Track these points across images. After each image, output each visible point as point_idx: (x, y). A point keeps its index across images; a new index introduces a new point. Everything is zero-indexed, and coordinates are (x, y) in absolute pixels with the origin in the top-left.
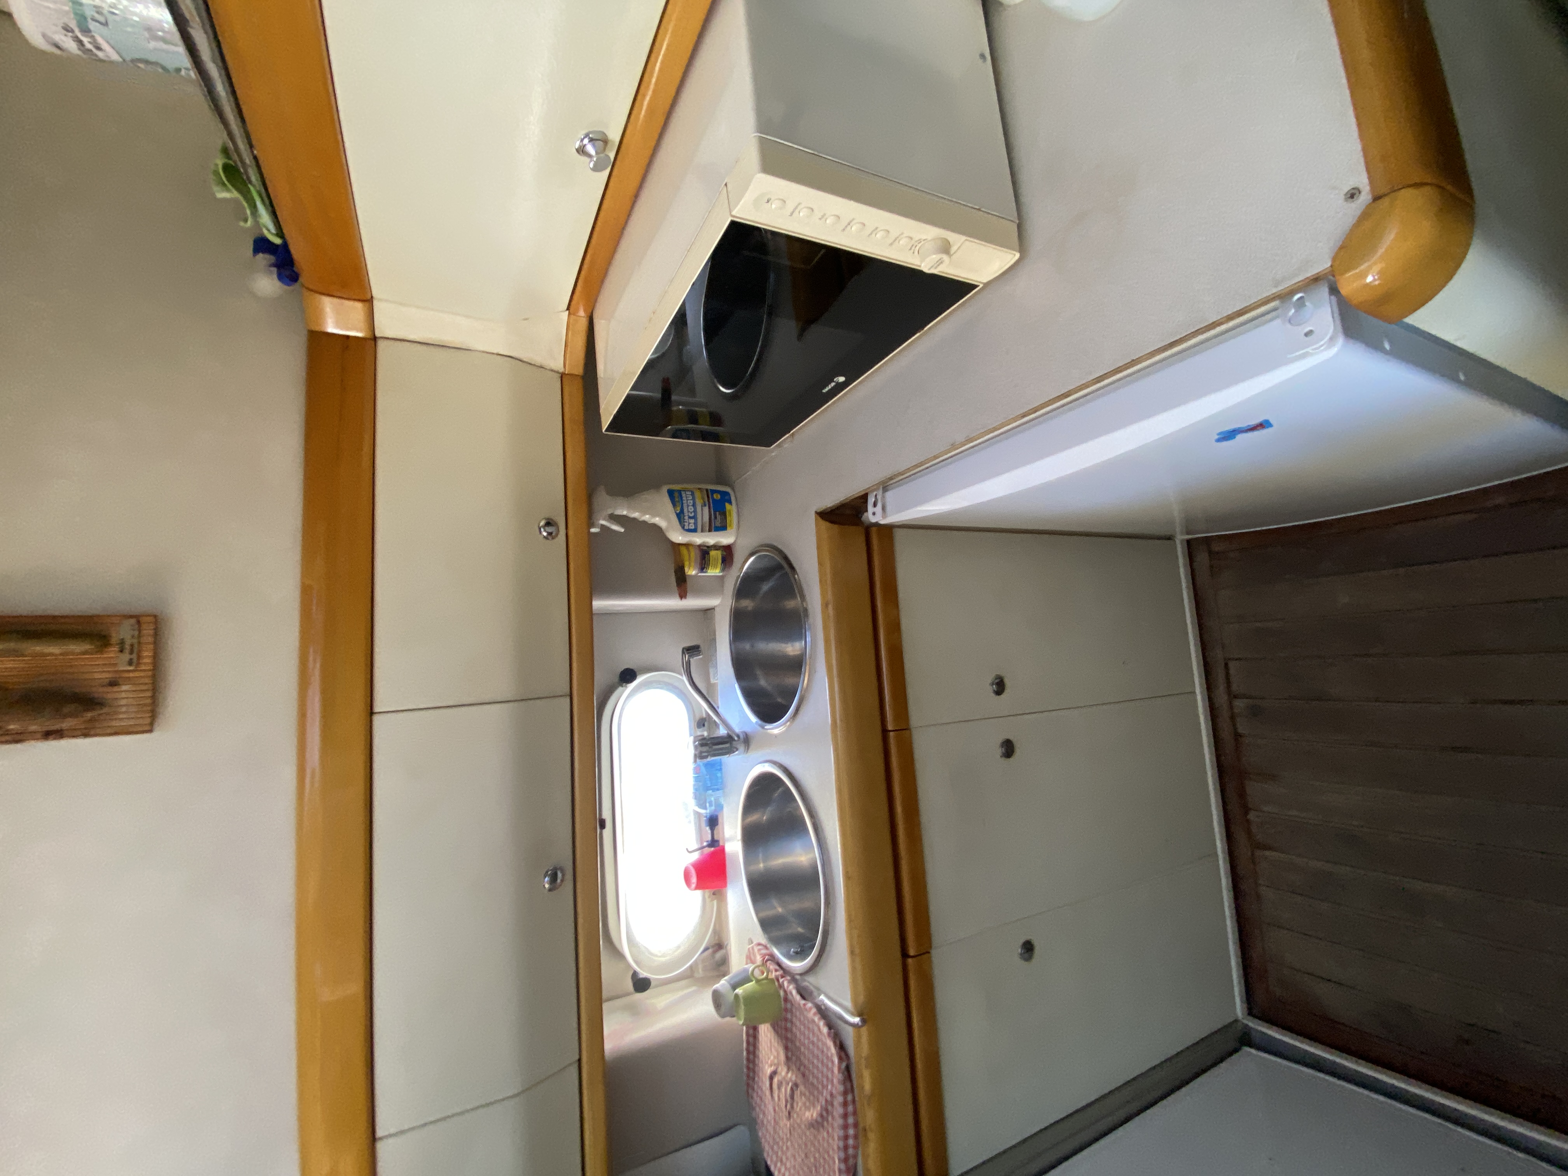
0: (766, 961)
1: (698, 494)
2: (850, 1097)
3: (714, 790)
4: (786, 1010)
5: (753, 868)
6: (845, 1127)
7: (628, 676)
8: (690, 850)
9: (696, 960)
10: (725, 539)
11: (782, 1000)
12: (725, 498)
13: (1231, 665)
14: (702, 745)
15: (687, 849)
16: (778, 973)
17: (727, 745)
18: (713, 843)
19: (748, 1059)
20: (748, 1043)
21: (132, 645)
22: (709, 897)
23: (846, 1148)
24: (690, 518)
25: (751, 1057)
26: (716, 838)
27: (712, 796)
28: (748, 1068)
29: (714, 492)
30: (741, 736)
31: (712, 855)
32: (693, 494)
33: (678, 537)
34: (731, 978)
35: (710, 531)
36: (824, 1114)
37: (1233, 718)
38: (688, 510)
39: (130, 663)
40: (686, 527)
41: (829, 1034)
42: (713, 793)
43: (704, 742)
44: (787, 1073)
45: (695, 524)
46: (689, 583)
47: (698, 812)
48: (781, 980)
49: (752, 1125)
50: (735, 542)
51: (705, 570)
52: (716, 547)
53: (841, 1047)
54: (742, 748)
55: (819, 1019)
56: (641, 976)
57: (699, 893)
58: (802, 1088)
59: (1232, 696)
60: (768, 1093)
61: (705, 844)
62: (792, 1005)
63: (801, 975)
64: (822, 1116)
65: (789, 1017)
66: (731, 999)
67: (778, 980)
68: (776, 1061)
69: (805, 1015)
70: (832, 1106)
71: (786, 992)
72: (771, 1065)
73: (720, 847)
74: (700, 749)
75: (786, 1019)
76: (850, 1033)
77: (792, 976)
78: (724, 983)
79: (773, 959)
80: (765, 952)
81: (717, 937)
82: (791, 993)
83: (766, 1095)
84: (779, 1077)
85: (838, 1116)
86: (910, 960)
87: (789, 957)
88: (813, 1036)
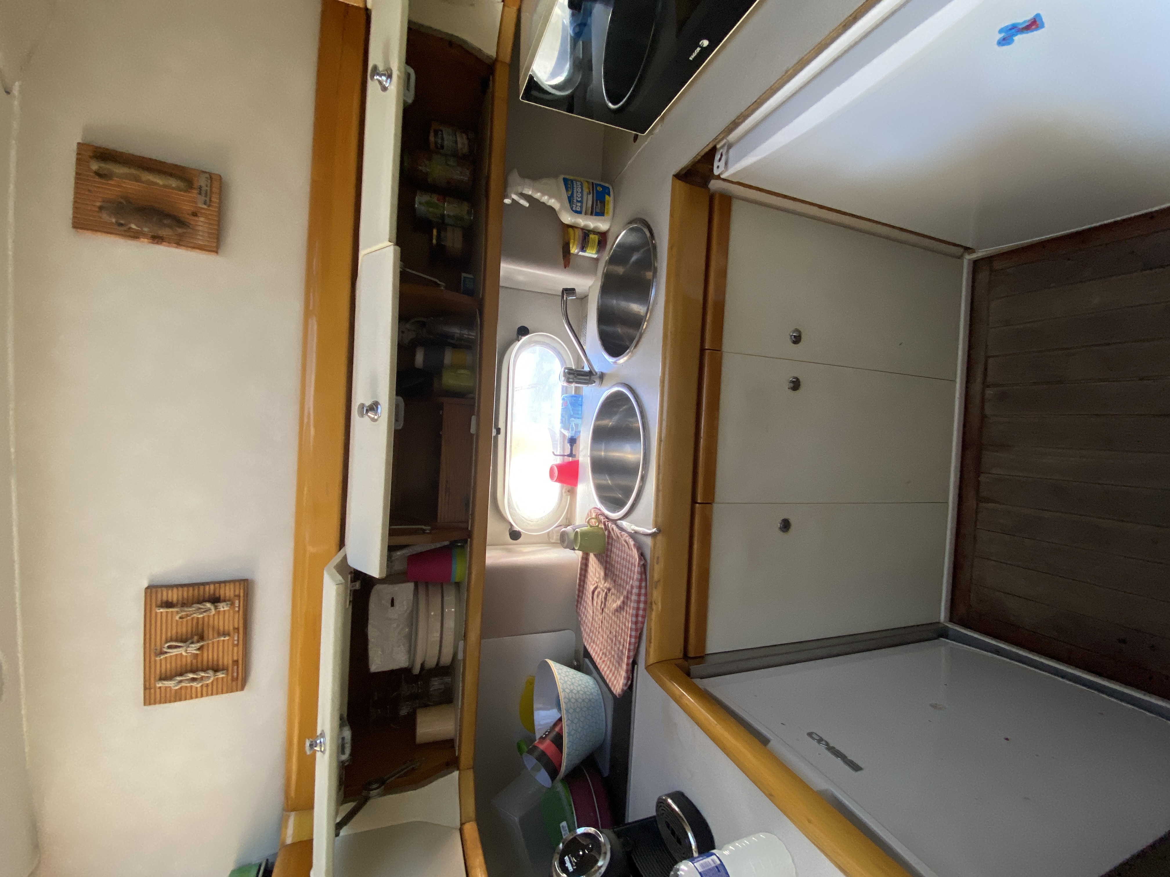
0: (599, 515)
1: (585, 185)
2: (643, 584)
3: (575, 418)
4: (608, 543)
5: (597, 453)
6: (638, 602)
7: (523, 331)
8: (555, 453)
9: (552, 530)
10: (602, 225)
11: (606, 537)
12: (606, 191)
13: (991, 361)
14: (569, 373)
15: (553, 453)
16: (605, 520)
17: (588, 378)
18: (571, 455)
19: (580, 585)
20: (581, 574)
21: (206, 191)
22: (565, 492)
23: (637, 616)
24: (578, 201)
25: (583, 578)
26: (574, 453)
27: (574, 421)
28: (579, 591)
29: (597, 185)
30: (598, 373)
31: (570, 463)
32: (582, 185)
33: (567, 218)
34: (574, 526)
35: (592, 214)
36: (626, 601)
37: (983, 401)
38: (577, 196)
39: (205, 203)
40: (574, 209)
41: (634, 545)
42: (575, 420)
43: (572, 372)
44: (605, 583)
45: (581, 207)
46: (572, 257)
47: (562, 432)
48: (607, 523)
49: (577, 629)
50: (609, 230)
51: (584, 249)
52: (594, 232)
53: (642, 555)
54: (598, 381)
56: (515, 529)
57: (558, 485)
58: (613, 590)
59: (985, 385)
60: (590, 604)
61: (566, 454)
62: (612, 539)
63: (620, 519)
64: (623, 602)
65: (610, 547)
66: (572, 536)
67: (605, 524)
68: (598, 580)
69: (620, 542)
70: (631, 593)
71: (609, 532)
72: (594, 584)
73: (576, 459)
74: (568, 375)
75: (607, 550)
76: (649, 542)
77: (614, 521)
78: (569, 528)
79: (603, 514)
80: (599, 511)
81: (568, 522)
82: (613, 529)
83: (588, 605)
84: (598, 590)
85: (634, 597)
86: (697, 505)
87: (614, 511)
88: (624, 553)
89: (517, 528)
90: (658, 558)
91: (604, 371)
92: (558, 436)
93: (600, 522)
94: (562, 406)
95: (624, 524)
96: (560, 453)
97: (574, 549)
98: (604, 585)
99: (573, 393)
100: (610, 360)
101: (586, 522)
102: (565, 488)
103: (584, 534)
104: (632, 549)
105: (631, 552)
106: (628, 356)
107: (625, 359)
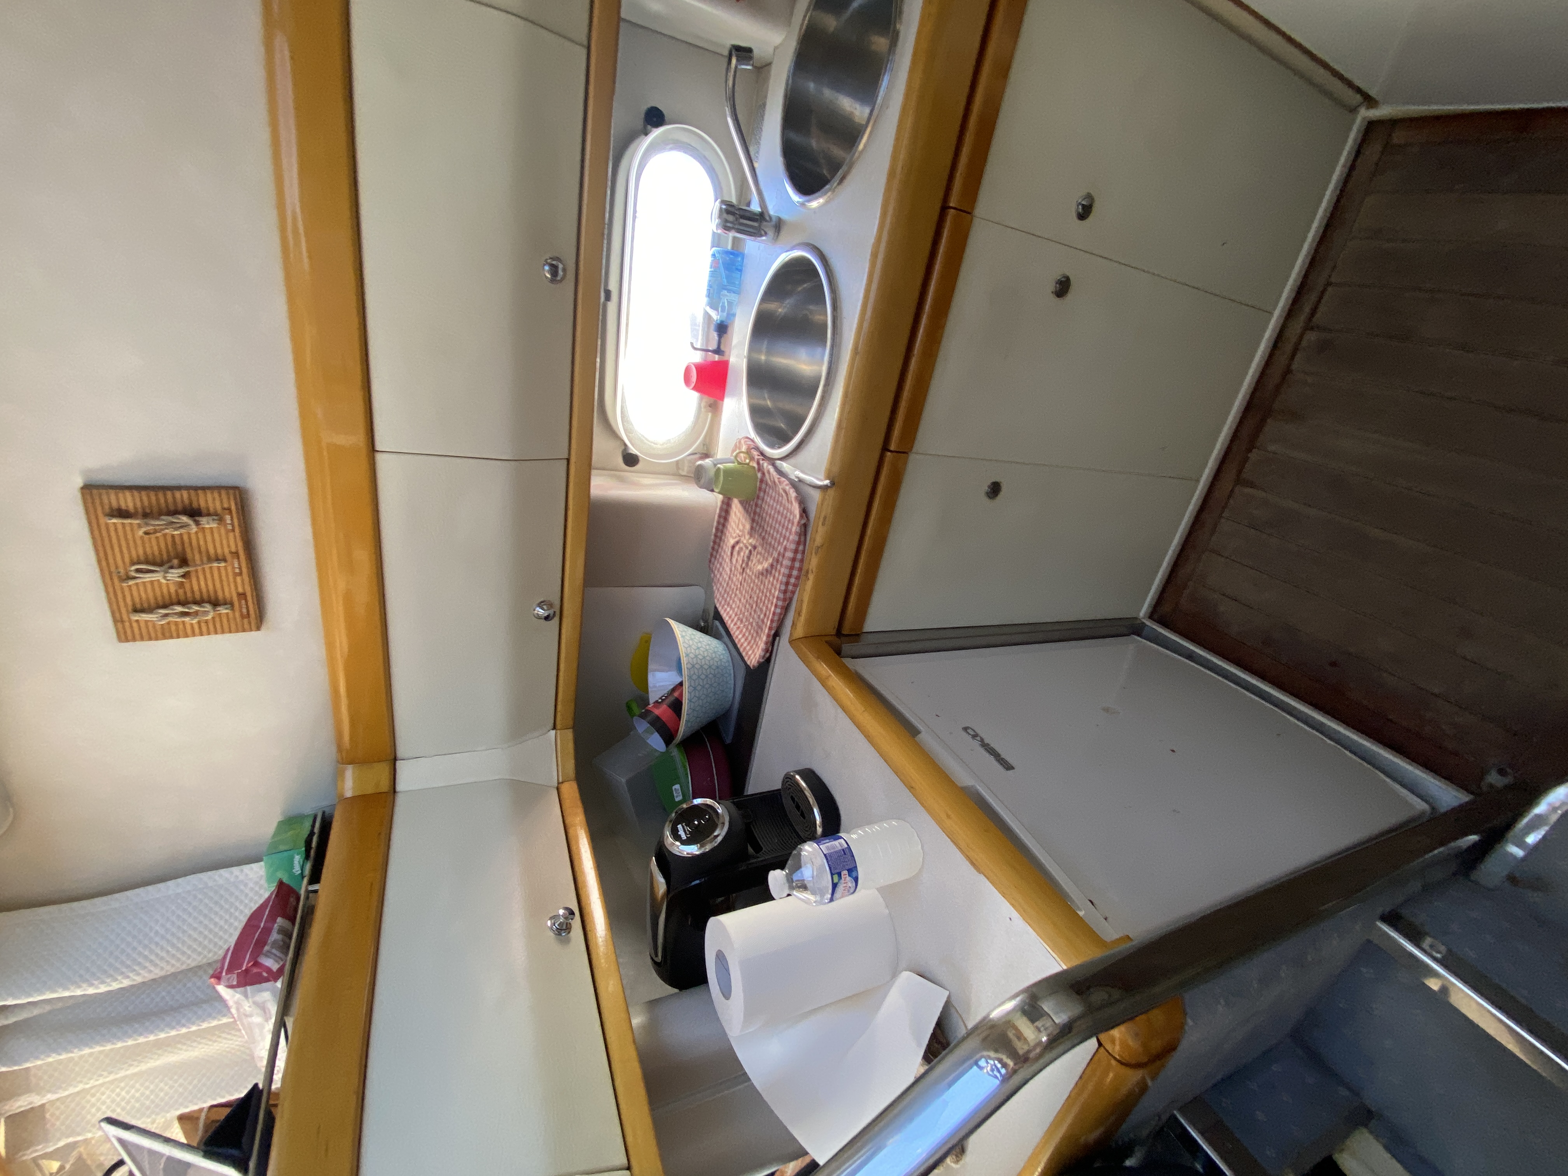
0: (751, 450)
2: (801, 548)
3: (729, 291)
4: (760, 489)
5: (757, 356)
6: (792, 568)
7: (655, 118)
8: (695, 346)
9: (683, 458)
11: (759, 480)
14: (728, 212)
15: (692, 344)
17: (755, 224)
18: (718, 351)
19: (716, 536)
20: (718, 523)
22: (705, 407)
23: (787, 584)
25: (720, 527)
26: (722, 348)
27: (727, 297)
28: (714, 542)
30: (774, 219)
31: (715, 364)
34: (715, 460)
36: (775, 564)
41: (796, 498)
42: (728, 294)
43: (731, 210)
44: (750, 539)
47: (708, 313)
48: (761, 462)
49: (708, 586)
53: (804, 512)
54: (771, 233)
55: (790, 488)
56: (631, 452)
57: (695, 395)
58: (760, 549)
59: (1311, 327)
60: (728, 560)
61: (710, 349)
62: (767, 484)
63: (780, 459)
64: (772, 565)
65: (762, 494)
66: (712, 473)
67: (758, 463)
68: (740, 533)
69: (777, 489)
70: (784, 556)
71: (763, 474)
72: (736, 537)
73: (725, 358)
74: (725, 215)
75: (758, 497)
76: (816, 496)
77: (772, 461)
78: (708, 462)
79: (757, 448)
80: (751, 443)
81: (705, 449)
82: (769, 472)
83: (725, 562)
84: (741, 545)
85: (787, 562)
86: (889, 453)
87: (772, 446)
88: (781, 506)
89: (633, 450)
90: (825, 518)
91: (784, 216)
92: (700, 319)
93: (752, 458)
94: (711, 268)
95: (785, 466)
96: (702, 344)
97: (712, 491)
98: (748, 540)
99: (729, 247)
100: (796, 197)
101: (732, 455)
102: (704, 400)
103: (728, 473)
104: (792, 502)
105: (790, 505)
106: (826, 197)
107: (821, 201)
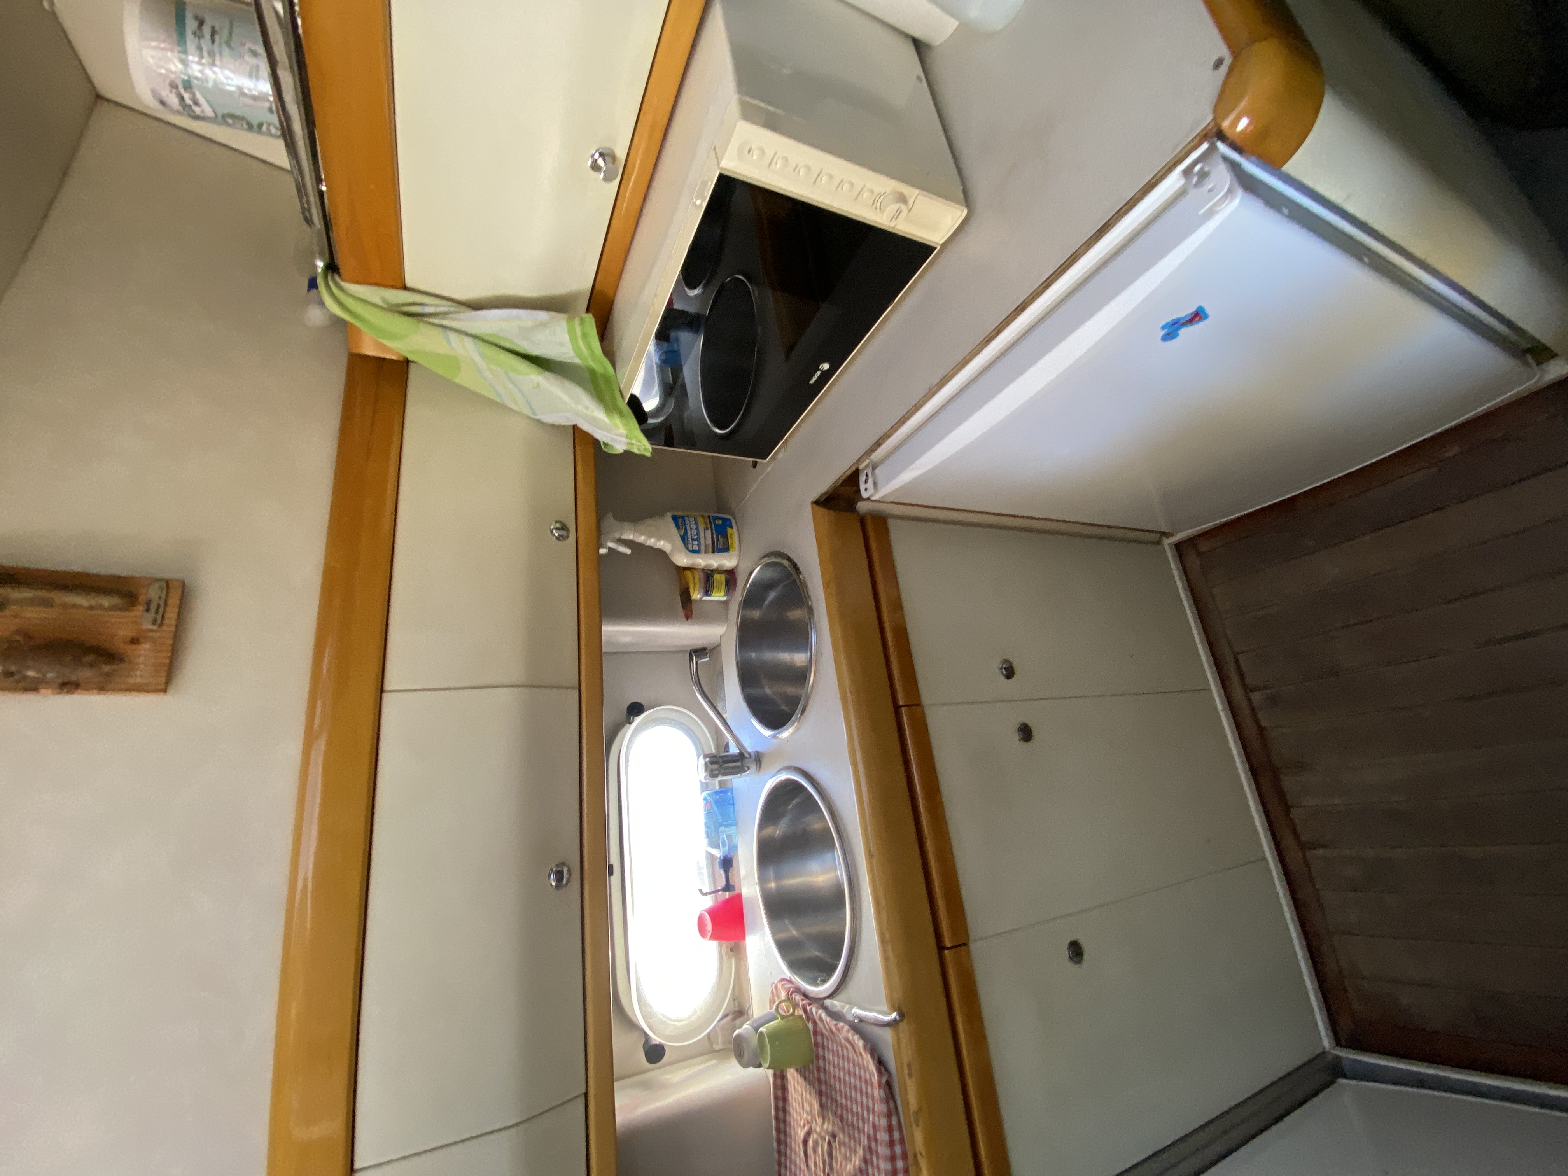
0: (791, 994)
1: (700, 520)
2: (894, 1121)
3: (726, 826)
4: (816, 1044)
5: (770, 883)
6: (893, 1158)
7: (636, 709)
8: (704, 891)
9: (714, 1027)
10: (727, 561)
11: (811, 1033)
12: (727, 523)
13: (1241, 658)
14: (712, 763)
15: (701, 891)
16: (804, 1002)
17: (738, 764)
18: (728, 887)
19: (778, 1130)
20: (777, 1108)
21: (158, 607)
22: (726, 953)
24: (693, 539)
25: (781, 1115)
26: (731, 882)
27: (725, 832)
28: (779, 1142)
29: (715, 518)
30: (753, 754)
31: (727, 902)
32: (695, 519)
33: (682, 560)
34: (753, 1022)
35: (713, 552)
36: (868, 1157)
37: (1253, 709)
38: (692, 533)
39: (154, 622)
40: (690, 548)
41: (865, 1047)
42: (726, 829)
43: (715, 760)
44: (823, 1123)
45: (699, 545)
46: (694, 606)
47: (710, 853)
48: (808, 1008)
50: (737, 565)
51: (709, 593)
52: (718, 571)
53: (881, 1063)
54: (753, 767)
55: (853, 1035)
56: (654, 1042)
57: (714, 944)
58: (841, 1137)
59: (1248, 690)
60: (803, 1167)
61: (719, 888)
62: (823, 1035)
63: (830, 997)
64: (865, 1160)
65: (821, 1052)
66: (754, 1041)
67: (805, 1010)
68: (809, 1118)
69: (838, 1040)
70: (876, 1140)
71: (815, 1023)
72: (804, 1126)
73: (736, 892)
74: (710, 766)
75: (818, 1057)
76: (887, 1037)
77: (819, 1002)
78: (745, 1028)
79: (798, 990)
80: (789, 985)
81: (737, 1004)
82: (821, 1019)
83: (800, 1170)
84: (814, 1136)
85: (883, 1150)
86: (946, 952)
87: (814, 983)
88: (849, 1062)
89: (656, 1039)
90: (909, 1065)
91: (759, 749)
92: (704, 863)
93: (796, 1006)
94: (705, 811)
95: (835, 1004)
96: (710, 887)
97: (760, 1066)
98: (820, 1127)
99: (717, 788)
100: (767, 733)
101: (771, 1008)
102: (724, 946)
103: (774, 1036)
104: (861, 1055)
105: (860, 1059)
106: (793, 727)
107: (791, 730)
